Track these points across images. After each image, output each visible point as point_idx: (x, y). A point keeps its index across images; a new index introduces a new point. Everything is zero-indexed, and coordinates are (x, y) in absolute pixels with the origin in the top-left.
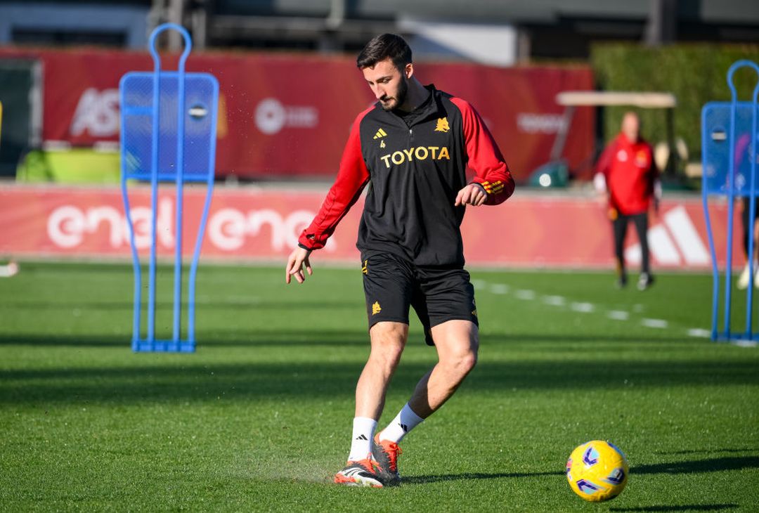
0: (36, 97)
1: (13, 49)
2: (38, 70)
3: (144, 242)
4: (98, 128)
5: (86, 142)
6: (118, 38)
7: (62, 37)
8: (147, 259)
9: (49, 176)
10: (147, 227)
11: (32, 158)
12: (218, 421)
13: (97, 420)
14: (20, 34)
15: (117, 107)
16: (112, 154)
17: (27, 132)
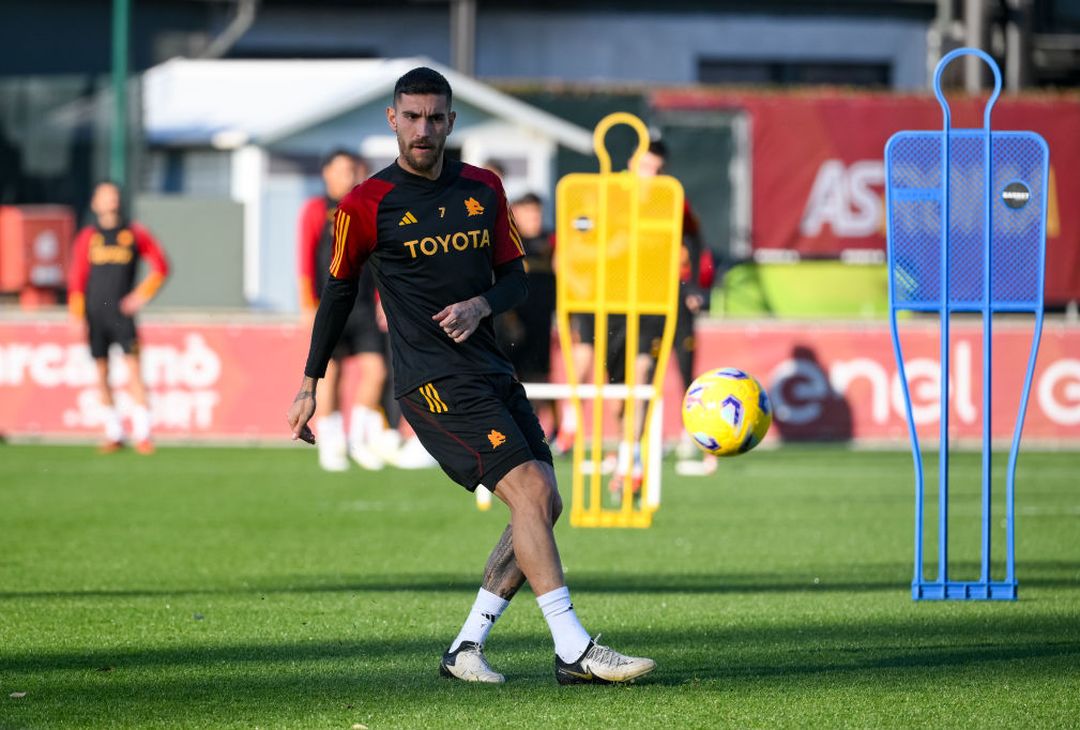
0: (741, 173)
1: (699, 93)
2: (742, 128)
3: (928, 415)
4: (846, 225)
5: (826, 249)
6: (879, 73)
7: (781, 72)
8: (934, 442)
9: (766, 307)
10: (932, 391)
11: (736, 275)
12: (1059, 715)
13: (855, 716)
14: (711, 69)
15: (878, 189)
16: (871, 266)
17: (728, 233)
